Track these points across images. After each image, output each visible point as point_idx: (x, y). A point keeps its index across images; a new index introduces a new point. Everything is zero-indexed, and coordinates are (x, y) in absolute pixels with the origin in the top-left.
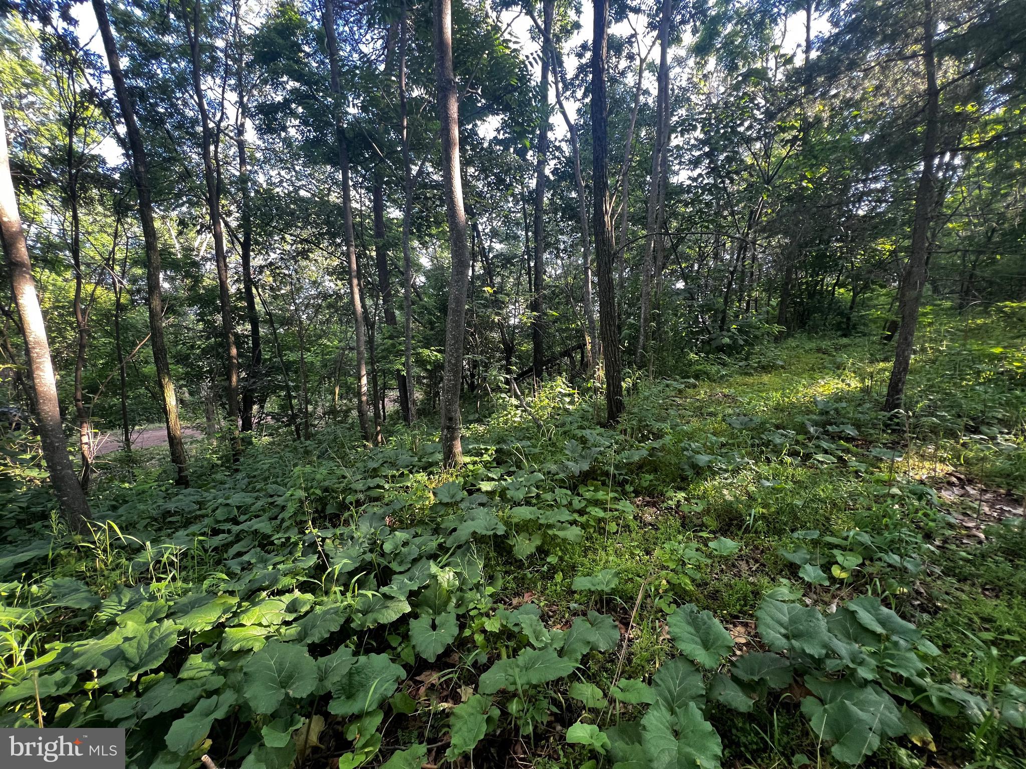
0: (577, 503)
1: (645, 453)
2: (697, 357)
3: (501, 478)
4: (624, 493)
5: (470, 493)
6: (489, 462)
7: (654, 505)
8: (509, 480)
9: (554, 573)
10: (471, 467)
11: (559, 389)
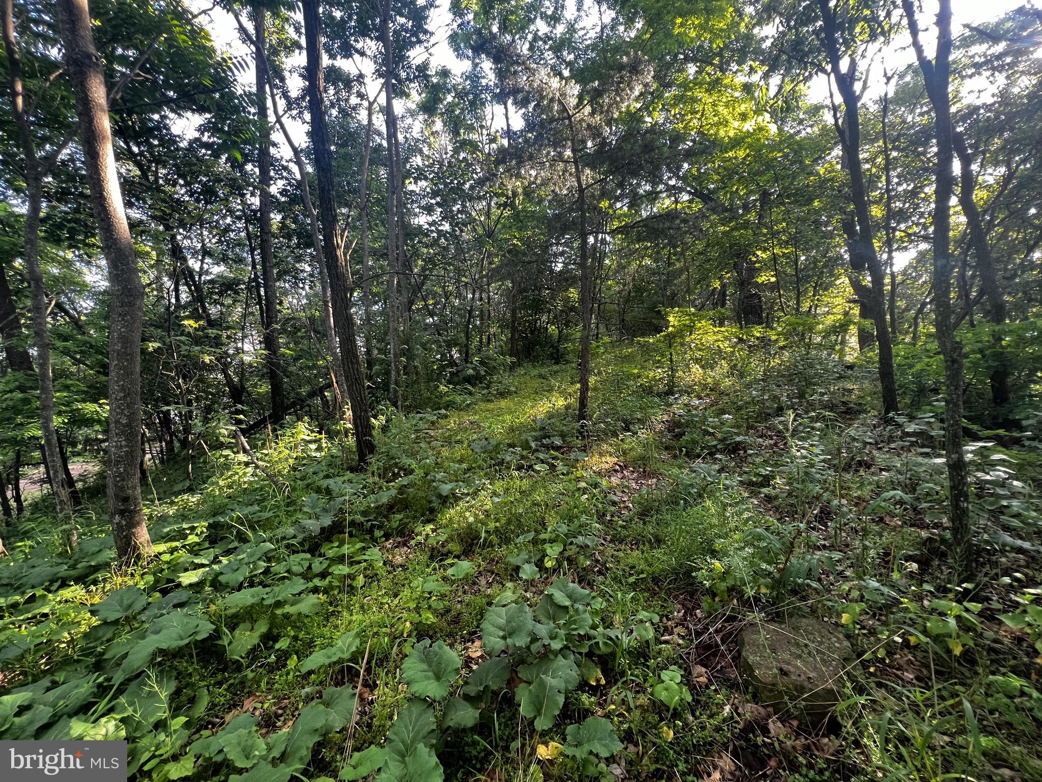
0: (318, 565)
1: (393, 492)
2: (446, 389)
3: (216, 560)
4: (374, 540)
5: (164, 592)
6: (198, 544)
7: (405, 544)
8: (225, 561)
9: (287, 659)
10: (166, 557)
11: (302, 436)
